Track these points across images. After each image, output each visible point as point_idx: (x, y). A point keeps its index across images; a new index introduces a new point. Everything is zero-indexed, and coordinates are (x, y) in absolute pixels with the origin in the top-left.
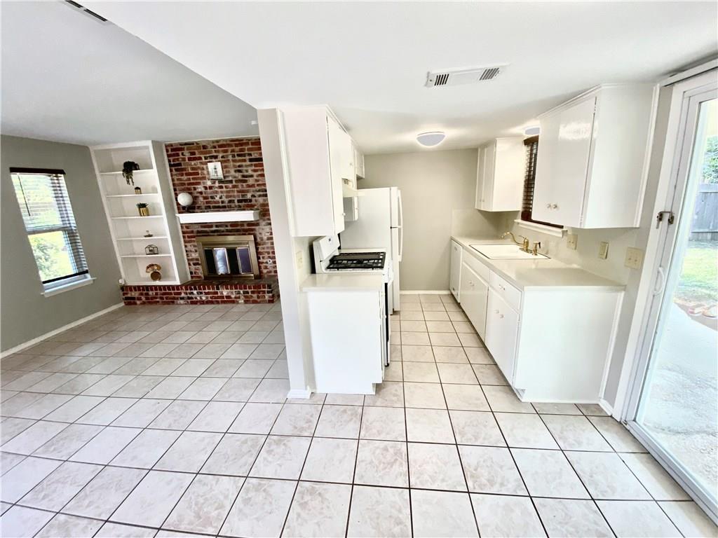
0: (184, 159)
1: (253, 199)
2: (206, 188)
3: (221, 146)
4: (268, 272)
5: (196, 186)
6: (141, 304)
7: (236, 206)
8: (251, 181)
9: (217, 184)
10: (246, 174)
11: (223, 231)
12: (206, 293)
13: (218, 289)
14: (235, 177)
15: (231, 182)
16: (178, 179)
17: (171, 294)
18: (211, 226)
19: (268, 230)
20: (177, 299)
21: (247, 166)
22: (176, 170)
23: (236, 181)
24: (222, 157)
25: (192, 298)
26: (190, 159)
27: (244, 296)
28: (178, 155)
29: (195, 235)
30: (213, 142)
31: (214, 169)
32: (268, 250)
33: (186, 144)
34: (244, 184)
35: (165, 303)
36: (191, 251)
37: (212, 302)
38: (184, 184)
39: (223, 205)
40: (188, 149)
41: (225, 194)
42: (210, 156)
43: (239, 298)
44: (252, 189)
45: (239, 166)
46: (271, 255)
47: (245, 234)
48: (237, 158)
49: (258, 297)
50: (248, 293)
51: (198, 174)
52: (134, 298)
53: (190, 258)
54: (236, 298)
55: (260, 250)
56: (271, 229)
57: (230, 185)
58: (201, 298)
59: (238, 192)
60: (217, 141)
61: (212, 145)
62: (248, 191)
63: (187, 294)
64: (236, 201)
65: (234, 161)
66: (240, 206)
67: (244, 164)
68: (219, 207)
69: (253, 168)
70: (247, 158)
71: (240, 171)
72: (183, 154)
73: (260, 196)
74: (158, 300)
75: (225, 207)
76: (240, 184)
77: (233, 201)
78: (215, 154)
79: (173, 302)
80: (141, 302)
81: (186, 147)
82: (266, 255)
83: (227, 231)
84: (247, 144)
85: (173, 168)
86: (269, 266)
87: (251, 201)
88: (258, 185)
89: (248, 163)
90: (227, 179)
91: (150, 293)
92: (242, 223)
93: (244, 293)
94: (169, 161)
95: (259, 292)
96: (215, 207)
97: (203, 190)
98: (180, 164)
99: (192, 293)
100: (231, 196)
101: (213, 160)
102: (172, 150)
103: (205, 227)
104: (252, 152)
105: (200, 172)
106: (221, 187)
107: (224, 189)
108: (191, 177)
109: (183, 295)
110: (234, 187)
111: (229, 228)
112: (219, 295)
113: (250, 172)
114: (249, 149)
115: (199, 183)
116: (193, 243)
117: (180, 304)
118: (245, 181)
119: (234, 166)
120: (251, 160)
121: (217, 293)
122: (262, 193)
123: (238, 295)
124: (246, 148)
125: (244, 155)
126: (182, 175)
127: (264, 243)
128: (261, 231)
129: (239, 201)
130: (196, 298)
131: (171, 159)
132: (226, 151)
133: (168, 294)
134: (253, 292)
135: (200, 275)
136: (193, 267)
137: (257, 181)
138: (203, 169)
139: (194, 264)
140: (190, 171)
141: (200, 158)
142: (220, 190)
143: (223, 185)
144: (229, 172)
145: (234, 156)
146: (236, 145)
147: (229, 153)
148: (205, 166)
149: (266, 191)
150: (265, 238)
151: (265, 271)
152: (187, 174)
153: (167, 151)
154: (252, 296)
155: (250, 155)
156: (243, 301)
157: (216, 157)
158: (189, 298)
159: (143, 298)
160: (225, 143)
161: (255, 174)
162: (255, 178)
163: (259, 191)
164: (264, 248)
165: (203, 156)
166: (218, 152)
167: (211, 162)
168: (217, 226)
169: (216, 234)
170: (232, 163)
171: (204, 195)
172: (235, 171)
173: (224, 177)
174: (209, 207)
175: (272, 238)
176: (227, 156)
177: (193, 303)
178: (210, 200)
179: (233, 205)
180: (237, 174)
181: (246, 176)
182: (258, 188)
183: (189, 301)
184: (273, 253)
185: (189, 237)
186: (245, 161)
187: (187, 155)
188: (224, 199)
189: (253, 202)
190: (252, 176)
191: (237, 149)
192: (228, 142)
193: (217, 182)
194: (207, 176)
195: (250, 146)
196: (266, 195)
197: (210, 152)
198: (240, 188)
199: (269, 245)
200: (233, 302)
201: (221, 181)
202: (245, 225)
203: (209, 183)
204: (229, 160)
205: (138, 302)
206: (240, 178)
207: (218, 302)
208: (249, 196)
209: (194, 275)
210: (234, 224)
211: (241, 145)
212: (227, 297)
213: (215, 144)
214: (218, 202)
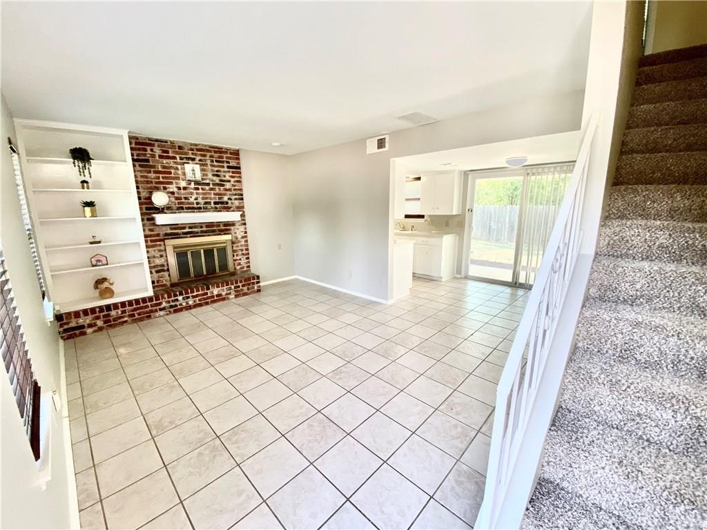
0: (153, 156)
1: (229, 201)
2: (179, 188)
3: (198, 150)
4: (241, 268)
5: (167, 186)
6: (95, 331)
7: (212, 208)
8: (228, 186)
9: (193, 185)
10: (224, 179)
11: (198, 233)
12: (193, 297)
13: (208, 289)
14: (213, 181)
15: (208, 184)
16: (141, 176)
17: (147, 307)
18: (184, 228)
19: (243, 230)
20: (156, 311)
21: (224, 172)
22: (140, 166)
23: (213, 184)
24: (199, 160)
25: (176, 306)
26: (161, 157)
27: (235, 291)
28: (146, 150)
29: (162, 237)
30: (191, 144)
31: (192, 170)
32: (241, 248)
33: (157, 140)
34: (222, 188)
35: (135, 321)
36: (154, 257)
37: (200, 305)
38: (152, 182)
39: (199, 206)
40: (159, 146)
41: (201, 196)
42: (186, 158)
43: (230, 294)
44: (228, 193)
45: (217, 171)
46: (244, 252)
47: (221, 235)
48: (215, 163)
49: (248, 289)
50: (239, 287)
51: (170, 173)
52: (83, 327)
53: (152, 265)
54: (227, 294)
55: (234, 248)
56: (246, 229)
57: (207, 188)
58: (187, 303)
59: (214, 194)
60: (196, 145)
61: (190, 147)
62: (225, 195)
63: (169, 302)
64: (212, 203)
65: (212, 166)
66: (216, 208)
67: (222, 169)
68: (193, 208)
69: (231, 174)
70: (225, 165)
71: (218, 176)
72: (152, 150)
73: (236, 199)
74: (125, 319)
75: (200, 208)
76: (217, 188)
77: (210, 203)
78: (193, 157)
79: (149, 317)
80: (96, 328)
81: (156, 144)
82: (240, 253)
83: (202, 232)
84: (226, 153)
85: (137, 164)
86: (242, 262)
87: (227, 203)
88: (235, 190)
89: (226, 169)
90: (205, 182)
91: (113, 313)
92: (218, 224)
93: (235, 288)
94: (132, 155)
95: (249, 284)
96: (188, 208)
97: (175, 190)
98: (147, 161)
99: (177, 300)
100: (207, 198)
101: (190, 162)
102: (136, 143)
103: (175, 229)
104: (230, 161)
105: (173, 171)
106: (198, 189)
107: (201, 191)
108: (161, 175)
109: (164, 304)
110: (211, 189)
111: (204, 229)
112: (209, 295)
113: (227, 178)
114: (227, 158)
115: (171, 183)
116: (158, 248)
117: (160, 316)
118: (223, 185)
119: (212, 171)
120: (229, 167)
121: (207, 294)
122: (237, 197)
123: (229, 292)
124: (225, 156)
125: (223, 162)
126: (150, 172)
127: (239, 242)
128: (236, 231)
129: (215, 203)
130: (181, 305)
131: (135, 153)
132: (205, 156)
133: (141, 308)
134: (243, 286)
135: (165, 282)
136: (156, 275)
137: (234, 186)
138: (177, 169)
139: (157, 272)
140: (160, 169)
141: (174, 158)
142: (195, 191)
143: (200, 187)
144: (207, 175)
145: (212, 161)
146: (215, 152)
147: (208, 158)
148: (179, 167)
149: (242, 195)
150: (239, 237)
151: (238, 268)
152: (155, 172)
153: (131, 143)
154: (242, 290)
155: (228, 162)
156: (233, 296)
157: (193, 159)
158: (171, 307)
159: (100, 323)
160: (203, 148)
161: (232, 180)
162: (232, 183)
163: (235, 195)
164: (238, 246)
165: (178, 157)
166: (196, 155)
167: (188, 163)
168: (190, 228)
169: (188, 236)
170: (209, 167)
171: (176, 195)
172: (213, 175)
173: (202, 179)
174: (182, 208)
175: (246, 237)
176: (205, 160)
177: (175, 311)
178: (183, 200)
179: (209, 206)
180: (215, 178)
181: (224, 181)
182: (234, 192)
183: (172, 310)
184: (247, 250)
185: (152, 241)
186: (223, 167)
187: (158, 151)
188: (200, 200)
189: (229, 205)
190: (229, 181)
191: (216, 155)
192: (207, 148)
193: (193, 183)
194: (181, 177)
195: (229, 155)
196: (242, 199)
197: (186, 154)
198: (217, 191)
199: (243, 243)
200: (224, 299)
201: (197, 183)
202: (221, 225)
203: (183, 184)
204: (207, 164)
205: (89, 331)
206: (217, 182)
207: (207, 304)
208: (225, 199)
209: (156, 284)
210: (210, 225)
211: (221, 152)
212: (217, 296)
213: (193, 147)
214: (193, 203)
